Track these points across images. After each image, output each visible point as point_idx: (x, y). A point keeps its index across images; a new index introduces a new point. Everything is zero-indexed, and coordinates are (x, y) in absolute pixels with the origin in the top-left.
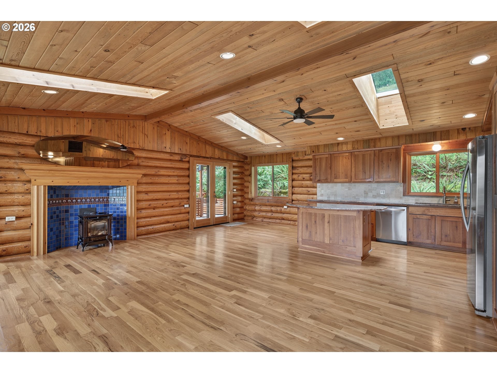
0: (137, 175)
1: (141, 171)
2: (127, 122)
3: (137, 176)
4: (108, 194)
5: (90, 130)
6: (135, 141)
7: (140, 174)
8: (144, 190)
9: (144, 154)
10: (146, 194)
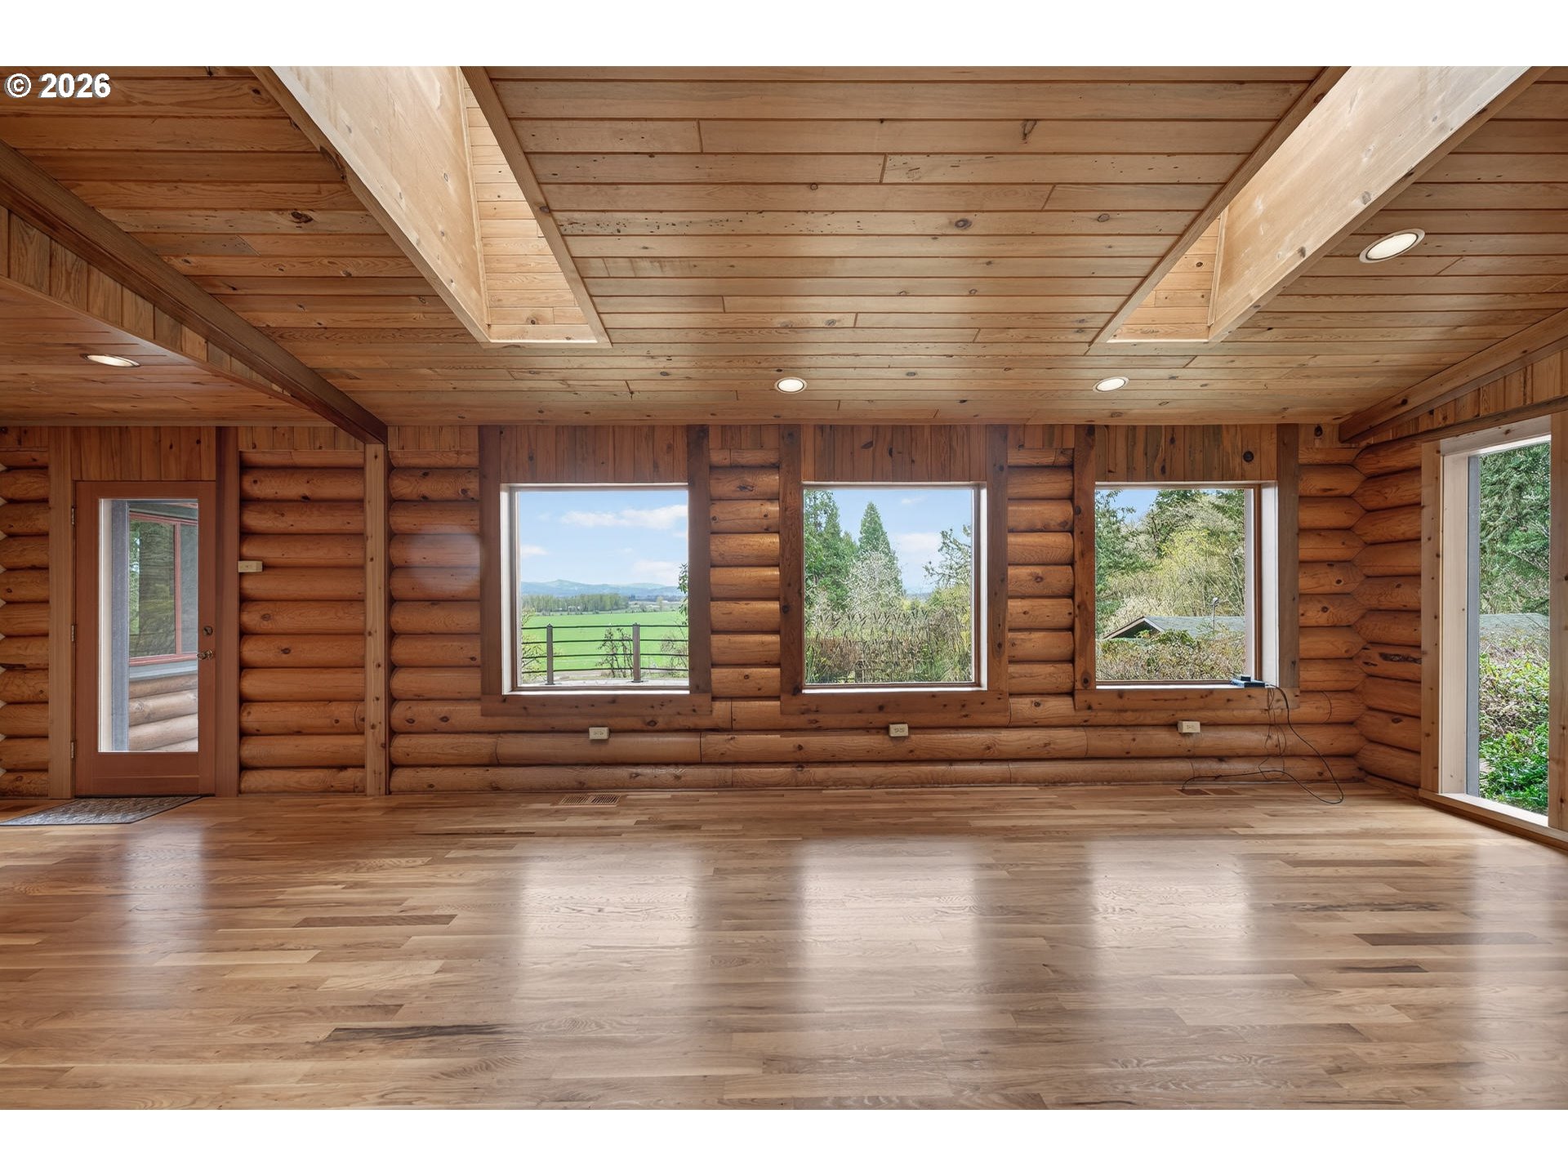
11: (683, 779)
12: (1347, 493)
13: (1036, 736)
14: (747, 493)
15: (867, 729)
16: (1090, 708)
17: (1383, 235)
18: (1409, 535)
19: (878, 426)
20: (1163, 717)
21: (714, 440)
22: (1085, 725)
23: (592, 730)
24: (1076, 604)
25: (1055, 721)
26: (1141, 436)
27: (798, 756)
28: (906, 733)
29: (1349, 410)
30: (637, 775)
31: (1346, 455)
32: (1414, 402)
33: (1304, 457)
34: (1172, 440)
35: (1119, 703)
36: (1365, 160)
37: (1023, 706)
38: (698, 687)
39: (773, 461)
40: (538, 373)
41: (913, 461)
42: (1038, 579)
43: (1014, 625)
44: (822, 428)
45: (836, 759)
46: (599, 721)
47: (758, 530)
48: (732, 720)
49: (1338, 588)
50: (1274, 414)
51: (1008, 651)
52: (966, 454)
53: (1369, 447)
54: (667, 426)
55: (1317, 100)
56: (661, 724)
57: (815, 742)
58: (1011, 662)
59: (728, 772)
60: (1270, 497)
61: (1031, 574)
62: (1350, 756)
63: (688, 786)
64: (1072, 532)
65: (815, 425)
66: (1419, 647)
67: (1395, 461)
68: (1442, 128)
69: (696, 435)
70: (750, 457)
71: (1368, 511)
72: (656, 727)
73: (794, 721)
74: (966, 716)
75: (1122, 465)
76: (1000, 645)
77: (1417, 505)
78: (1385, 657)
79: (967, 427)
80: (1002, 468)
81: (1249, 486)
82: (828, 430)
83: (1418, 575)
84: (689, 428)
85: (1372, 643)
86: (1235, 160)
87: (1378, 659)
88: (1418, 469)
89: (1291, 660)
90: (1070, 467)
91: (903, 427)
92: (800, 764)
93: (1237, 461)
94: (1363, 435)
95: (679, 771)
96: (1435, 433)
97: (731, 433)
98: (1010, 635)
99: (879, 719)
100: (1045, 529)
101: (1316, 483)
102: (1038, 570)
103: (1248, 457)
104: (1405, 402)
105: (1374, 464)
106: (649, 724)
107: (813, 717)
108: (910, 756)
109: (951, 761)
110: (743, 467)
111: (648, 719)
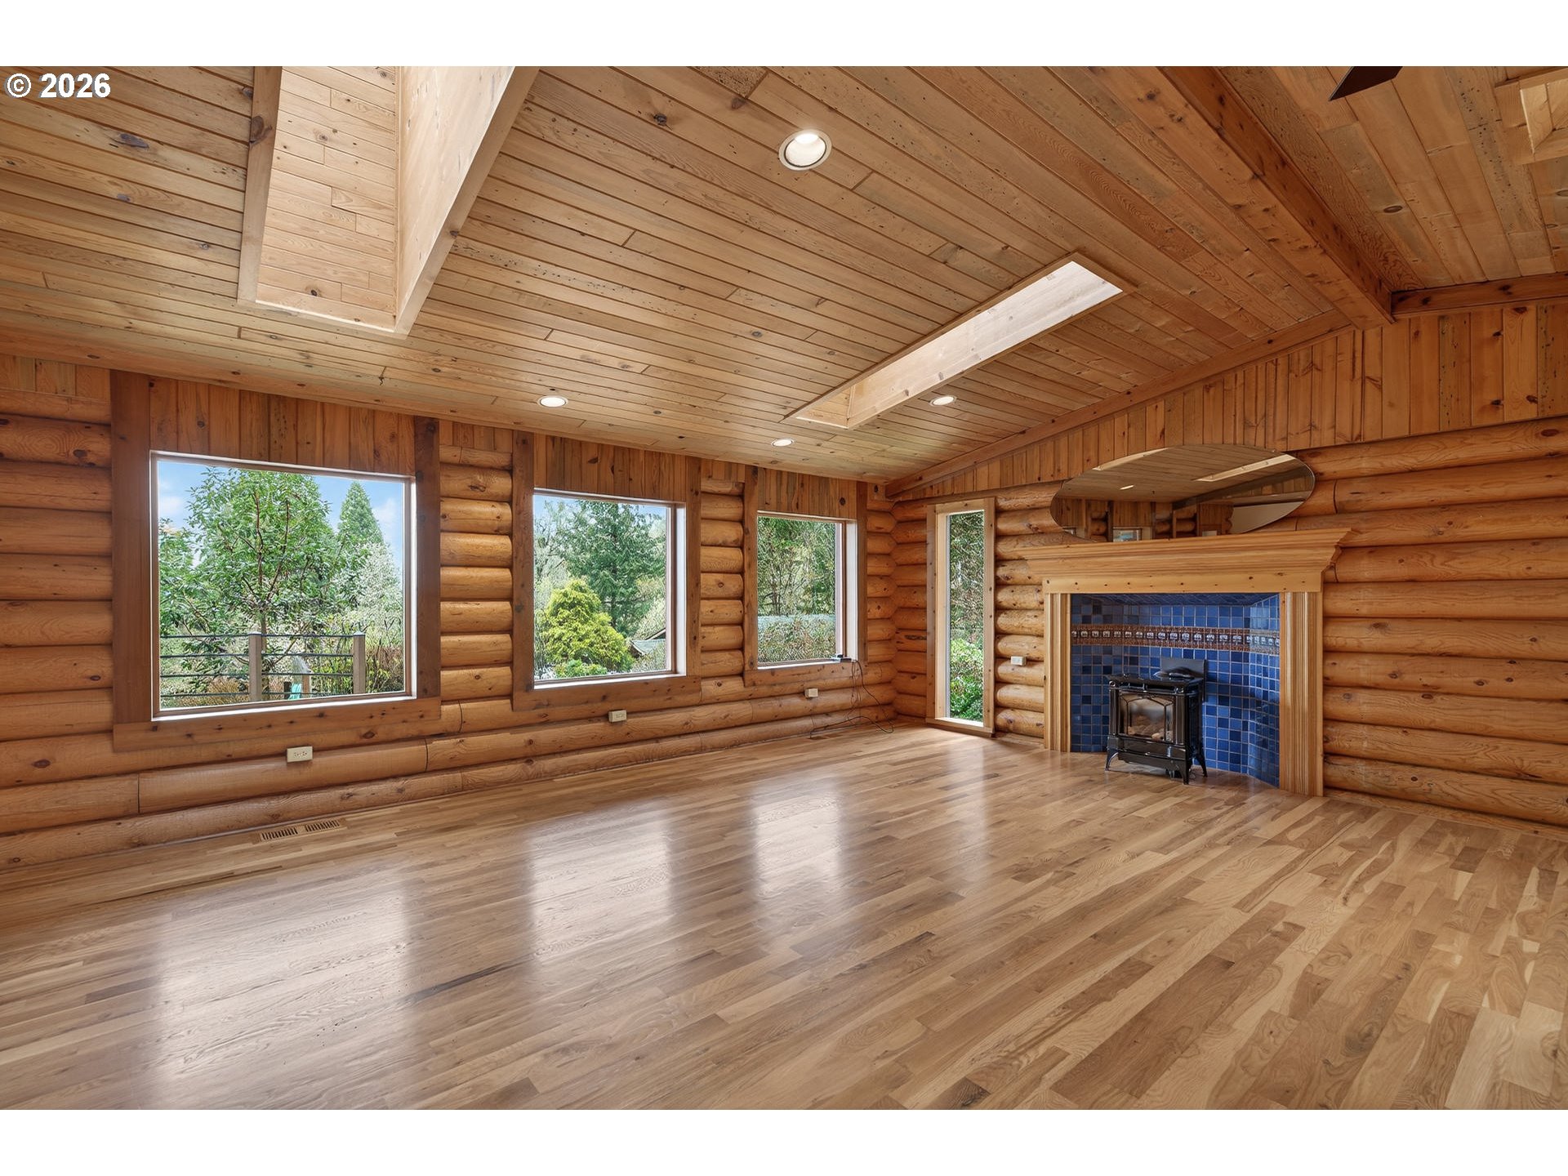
0: (1310, 552)
1: (1327, 536)
2: (1280, 361)
3: (1312, 555)
4: (1247, 622)
5: (1159, 432)
6: (1316, 423)
7: (1325, 546)
8: (1364, 611)
9: (1365, 463)
10: (1377, 626)
11: (407, 791)
12: (889, 531)
13: (719, 711)
14: (477, 493)
15: (590, 719)
16: (754, 684)
17: (943, 395)
18: (920, 561)
19: (603, 445)
20: (797, 687)
21: (444, 434)
22: (751, 698)
23: (291, 751)
24: (746, 603)
25: (731, 697)
26: (785, 477)
27: (529, 750)
28: (625, 718)
29: (893, 478)
30: (350, 795)
31: (887, 506)
32: (926, 479)
33: (870, 505)
34: (802, 485)
35: (772, 679)
36: (940, 355)
37: (709, 687)
38: (425, 691)
39: (504, 464)
40: (281, 339)
41: (631, 479)
42: (721, 584)
43: (704, 621)
44: (553, 438)
45: (564, 749)
46: (298, 740)
47: (490, 531)
48: (463, 722)
49: (885, 594)
50: (859, 474)
51: (701, 643)
52: (671, 478)
53: (899, 502)
54: (391, 413)
55: (943, 333)
56: (381, 735)
57: (546, 735)
58: (702, 651)
59: (457, 777)
60: (852, 530)
61: (716, 580)
62: (889, 704)
63: (412, 798)
64: (742, 548)
65: (547, 436)
66: (926, 630)
67: (913, 513)
68: (976, 356)
69: (426, 428)
70: (482, 457)
71: (898, 544)
72: (373, 739)
73: (523, 717)
74: (670, 699)
75: (773, 501)
76: (695, 638)
77: (924, 543)
78: (908, 637)
79: (673, 455)
80: (697, 493)
81: (839, 521)
82: (559, 441)
83: (925, 586)
84: (416, 420)
85: (900, 629)
86: (902, 346)
87: (904, 639)
88: (925, 520)
89: (863, 643)
90: (741, 497)
91: (623, 448)
92: (528, 759)
93: (837, 504)
94: (897, 495)
95: (400, 784)
96: (932, 500)
97: (464, 431)
98: (703, 629)
99: (600, 707)
100: (724, 545)
101: (876, 523)
102: (719, 577)
103: (842, 501)
104: (921, 479)
105: (901, 514)
106: (365, 736)
107: (541, 711)
108: (628, 738)
109: (657, 739)
110: (471, 466)
111: (364, 731)
